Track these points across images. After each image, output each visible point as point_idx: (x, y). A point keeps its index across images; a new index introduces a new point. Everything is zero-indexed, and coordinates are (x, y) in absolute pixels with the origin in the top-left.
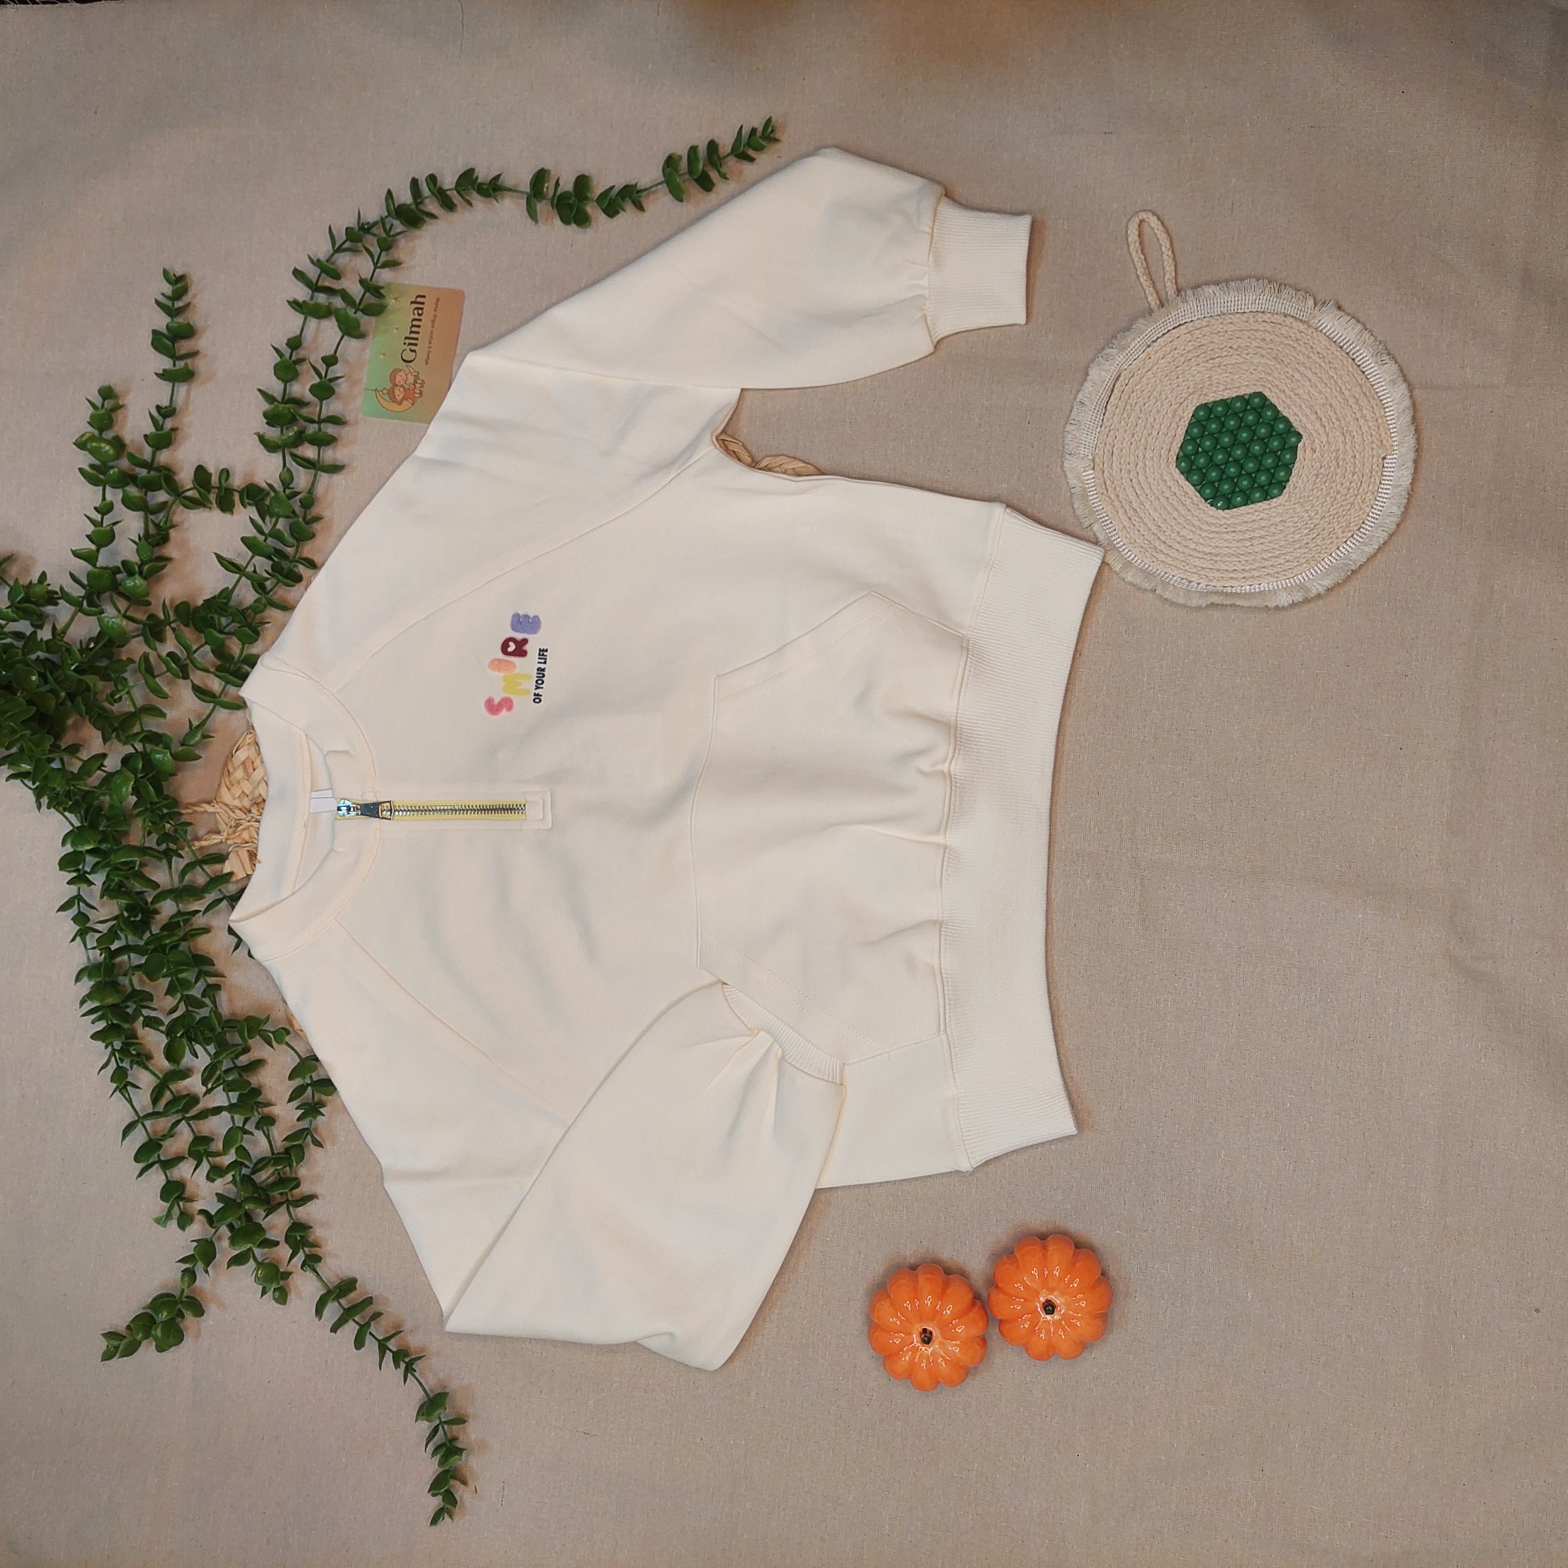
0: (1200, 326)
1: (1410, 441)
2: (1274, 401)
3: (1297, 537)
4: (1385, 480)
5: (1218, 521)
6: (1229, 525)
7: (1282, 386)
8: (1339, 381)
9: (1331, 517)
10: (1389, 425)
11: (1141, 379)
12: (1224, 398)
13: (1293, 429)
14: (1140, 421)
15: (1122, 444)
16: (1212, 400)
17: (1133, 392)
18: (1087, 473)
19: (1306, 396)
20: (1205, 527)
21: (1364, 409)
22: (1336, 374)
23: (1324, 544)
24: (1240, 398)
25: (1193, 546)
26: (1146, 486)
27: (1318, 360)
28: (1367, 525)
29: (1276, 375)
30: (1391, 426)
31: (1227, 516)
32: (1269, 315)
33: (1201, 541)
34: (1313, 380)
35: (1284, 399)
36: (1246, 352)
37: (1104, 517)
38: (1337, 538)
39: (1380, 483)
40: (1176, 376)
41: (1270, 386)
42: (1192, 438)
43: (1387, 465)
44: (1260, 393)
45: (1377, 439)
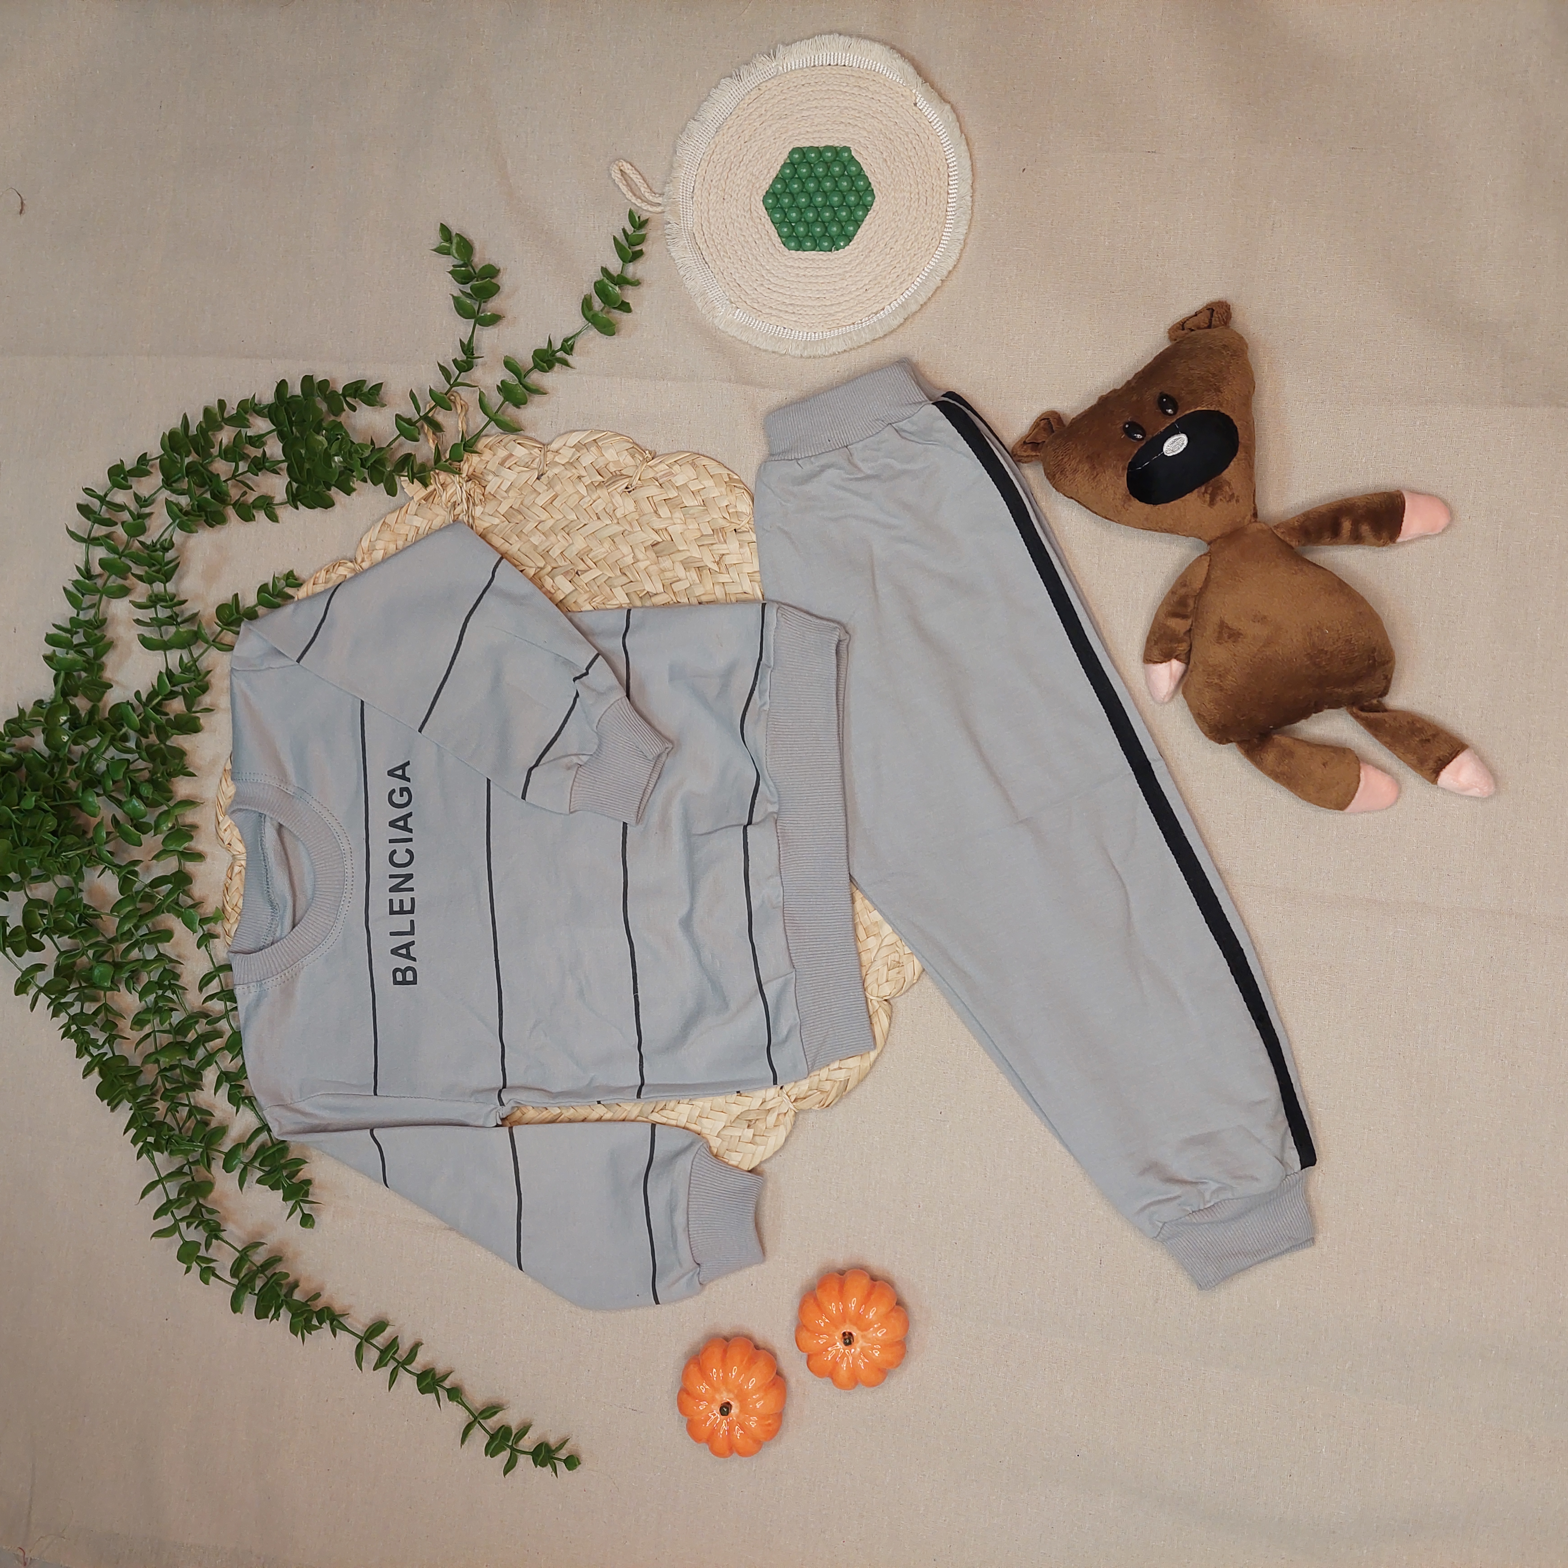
2: (807, 144)
4: (930, 118)
5: (853, 255)
6: (862, 251)
7: (803, 131)
8: (836, 88)
11: (709, 222)
12: (775, 176)
13: (838, 149)
14: (736, 246)
15: (739, 273)
16: (768, 185)
17: (712, 235)
18: (736, 315)
19: (825, 120)
20: (848, 268)
24: (784, 166)
25: (854, 288)
26: (782, 282)
28: (949, 159)
29: (791, 128)
31: (855, 246)
33: (855, 279)
35: (812, 137)
36: (758, 134)
40: (730, 196)
41: (795, 138)
42: (780, 223)
43: (921, 107)
44: (793, 149)
45: (898, 97)
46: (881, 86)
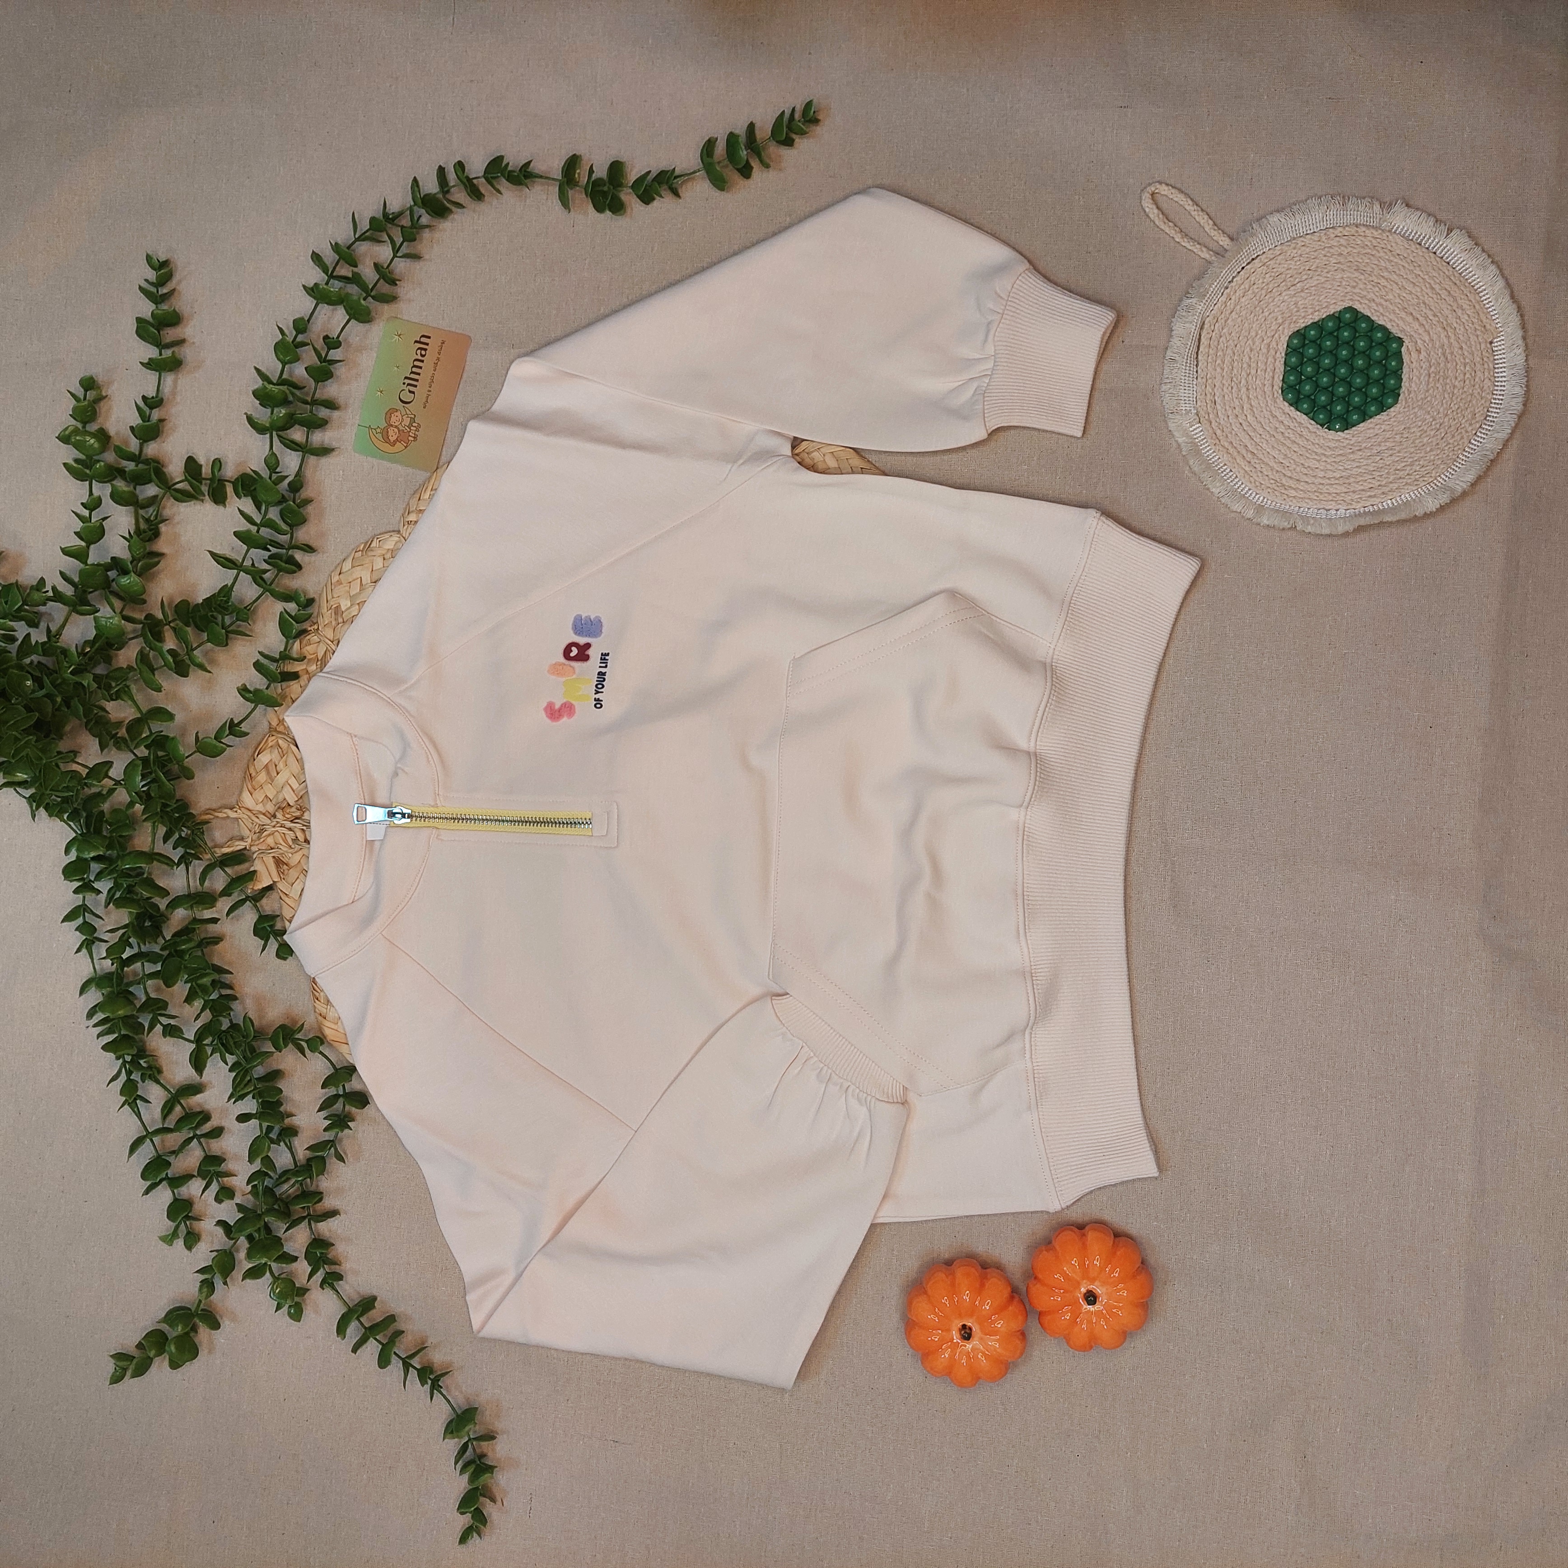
0: (1273, 256)
1: (1515, 319)
2: (1365, 311)
3: (1425, 440)
4: (1498, 364)
6: (1352, 445)
7: (1370, 296)
8: (1426, 277)
9: (1455, 413)
10: (1487, 308)
11: (1226, 321)
12: (1315, 321)
13: (1392, 336)
14: (1236, 363)
15: (1223, 390)
16: (1303, 325)
17: (1221, 337)
18: (1194, 427)
19: (1397, 301)
20: (1329, 453)
21: (1458, 299)
22: (1422, 271)
23: (1455, 441)
24: (1331, 317)
25: (1322, 474)
26: (1258, 427)
27: (1400, 262)
28: (1492, 412)
29: (1361, 286)
30: (1491, 309)
31: (1348, 436)
32: (1340, 229)
33: (1329, 467)
34: (1400, 284)
35: (1376, 308)
36: (1326, 271)
37: (1221, 467)
39: (1495, 368)
40: (1261, 311)
41: (1359, 299)
42: (1292, 368)
43: (1496, 349)
44: (1350, 307)
45: (1479, 325)
46: (1470, 305)
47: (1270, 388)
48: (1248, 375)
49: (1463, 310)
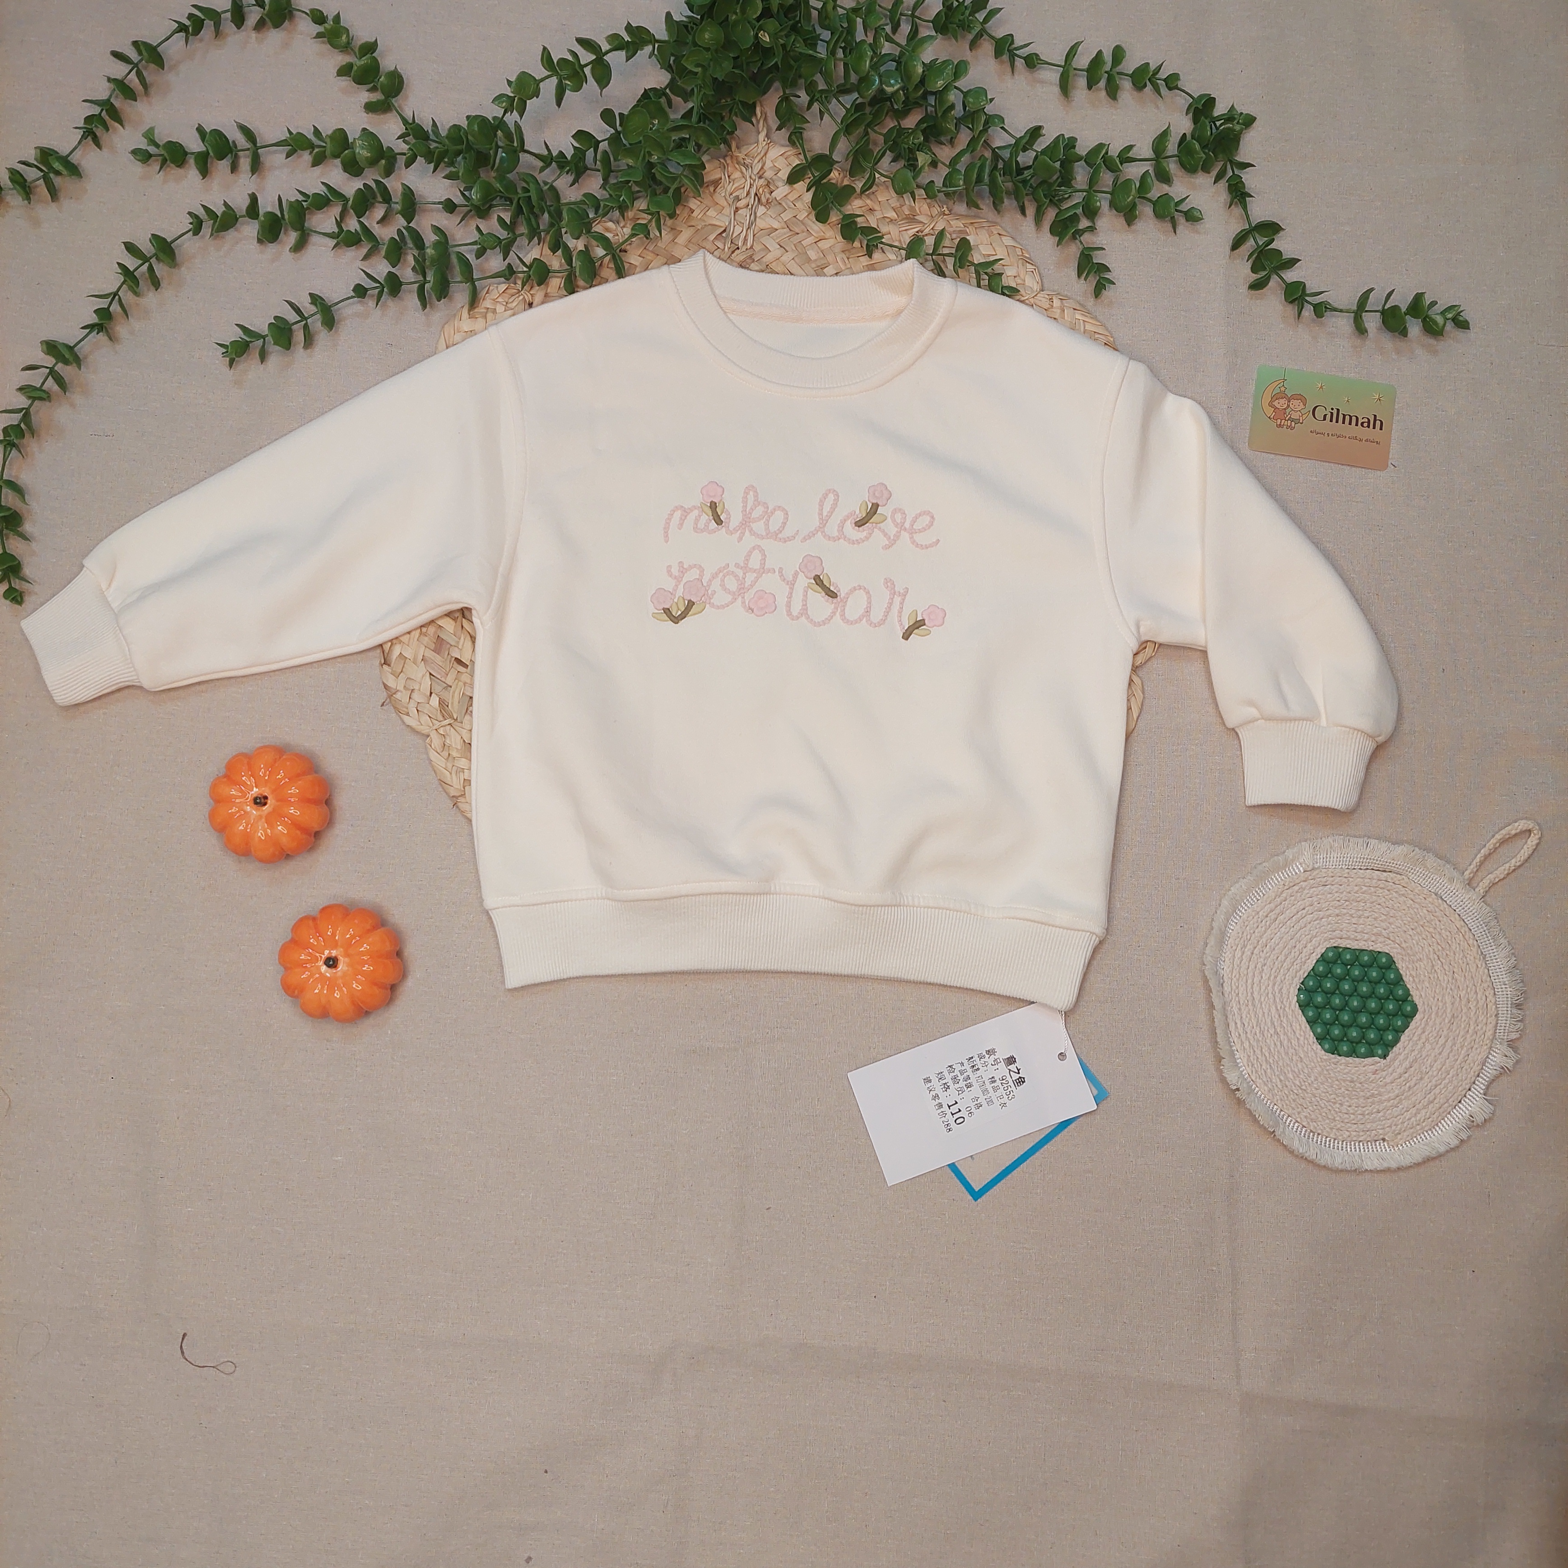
1: (1407, 1161)
2: (1413, 1025)
3: (1290, 1076)
4: (1363, 1145)
5: (1285, 999)
6: (1284, 1010)
7: (1428, 1029)
8: (1447, 1081)
9: (1316, 1103)
10: (1416, 1137)
12: (1404, 978)
16: (1400, 967)
17: (1389, 890)
18: (1300, 866)
19: (1424, 1054)
21: (1426, 1110)
22: (1453, 1077)
23: (1290, 1102)
25: (1256, 980)
26: (1302, 923)
27: (1461, 1057)
28: (1317, 1138)
30: (1415, 1139)
31: (1293, 1006)
32: (1493, 1001)
34: (1441, 1056)
35: (1417, 1033)
36: (1453, 988)
37: (1262, 892)
38: (1299, 1113)
39: (1359, 1142)
42: (1357, 956)
43: (1378, 1144)
44: (1417, 1010)
45: (1401, 1129)
46: (1420, 1120)
47: (1338, 936)
48: (1351, 915)
49: (1415, 1114)
